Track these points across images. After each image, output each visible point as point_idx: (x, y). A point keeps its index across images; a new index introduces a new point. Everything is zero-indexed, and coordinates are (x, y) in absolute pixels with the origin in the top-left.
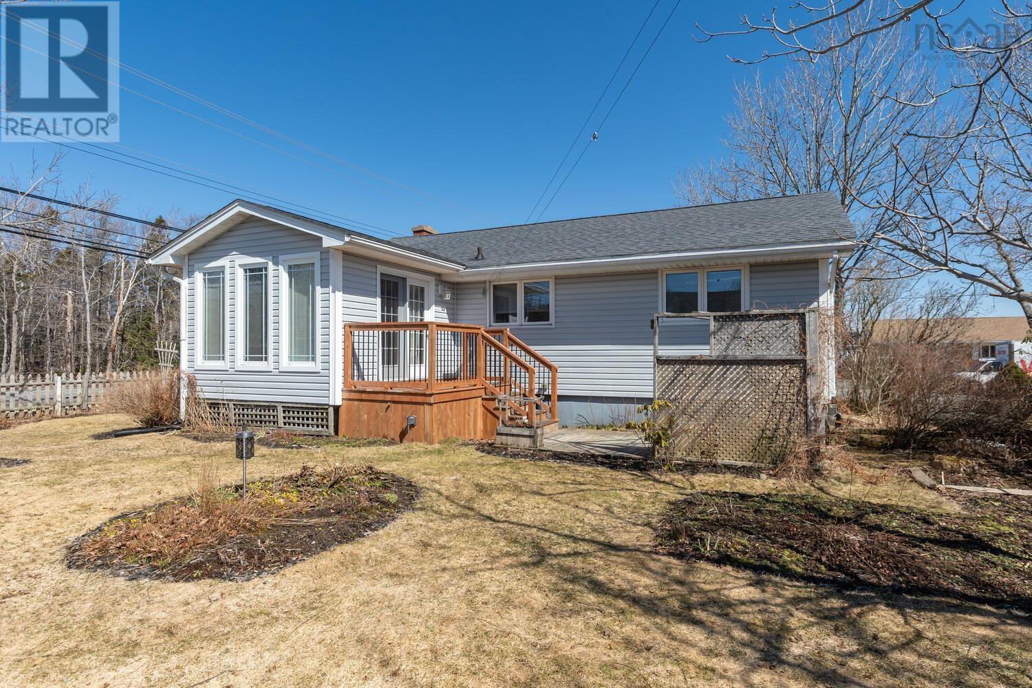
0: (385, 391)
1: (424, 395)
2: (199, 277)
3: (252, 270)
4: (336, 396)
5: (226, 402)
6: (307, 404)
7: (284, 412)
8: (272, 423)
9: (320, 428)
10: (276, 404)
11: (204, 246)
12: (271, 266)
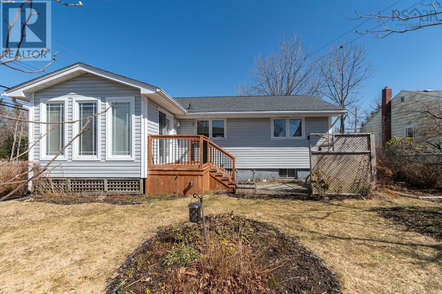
0: (175, 169)
1: (199, 171)
2: (43, 106)
3: (84, 104)
4: (145, 173)
5: (66, 179)
6: (125, 178)
7: (108, 183)
8: (99, 190)
9: (134, 191)
10: (104, 179)
11: (48, 88)
12: (100, 102)
